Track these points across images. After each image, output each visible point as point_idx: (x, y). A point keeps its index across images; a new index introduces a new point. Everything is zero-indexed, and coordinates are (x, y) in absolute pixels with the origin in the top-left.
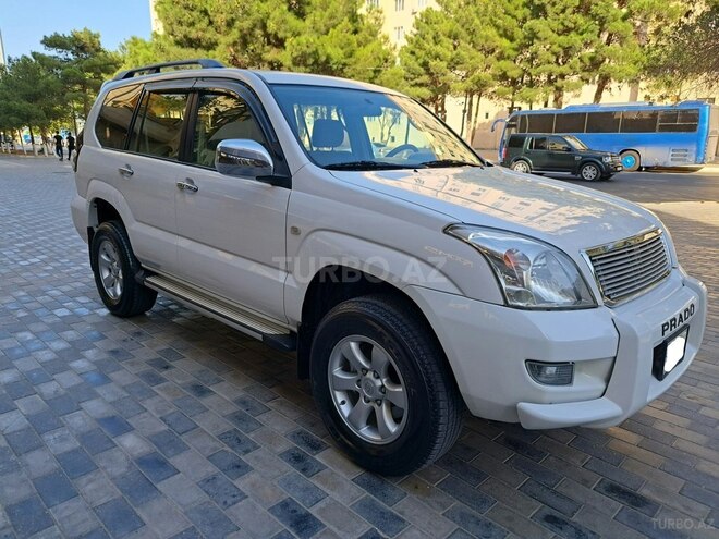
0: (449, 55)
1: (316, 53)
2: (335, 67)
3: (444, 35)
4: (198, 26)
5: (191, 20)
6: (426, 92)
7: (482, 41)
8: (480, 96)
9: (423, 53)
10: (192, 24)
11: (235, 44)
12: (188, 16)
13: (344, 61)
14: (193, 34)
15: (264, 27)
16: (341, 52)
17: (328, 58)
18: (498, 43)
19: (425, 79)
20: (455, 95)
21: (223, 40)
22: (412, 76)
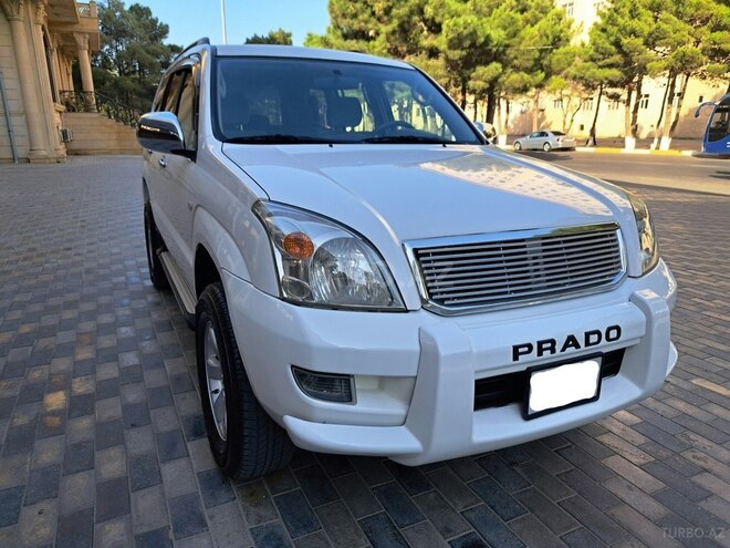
0: (647, 30)
1: (473, 34)
2: (495, 49)
3: (645, 6)
4: (361, 17)
5: (354, 11)
6: (615, 73)
7: (690, 11)
8: (688, 75)
9: (616, 29)
10: (355, 16)
11: (394, 32)
12: (351, 8)
13: (507, 42)
14: (356, 26)
15: (421, 12)
16: (502, 33)
17: (488, 39)
18: (715, 12)
19: (617, 58)
20: (654, 76)
21: (385, 29)
22: (601, 56)
